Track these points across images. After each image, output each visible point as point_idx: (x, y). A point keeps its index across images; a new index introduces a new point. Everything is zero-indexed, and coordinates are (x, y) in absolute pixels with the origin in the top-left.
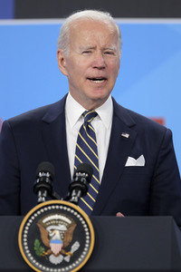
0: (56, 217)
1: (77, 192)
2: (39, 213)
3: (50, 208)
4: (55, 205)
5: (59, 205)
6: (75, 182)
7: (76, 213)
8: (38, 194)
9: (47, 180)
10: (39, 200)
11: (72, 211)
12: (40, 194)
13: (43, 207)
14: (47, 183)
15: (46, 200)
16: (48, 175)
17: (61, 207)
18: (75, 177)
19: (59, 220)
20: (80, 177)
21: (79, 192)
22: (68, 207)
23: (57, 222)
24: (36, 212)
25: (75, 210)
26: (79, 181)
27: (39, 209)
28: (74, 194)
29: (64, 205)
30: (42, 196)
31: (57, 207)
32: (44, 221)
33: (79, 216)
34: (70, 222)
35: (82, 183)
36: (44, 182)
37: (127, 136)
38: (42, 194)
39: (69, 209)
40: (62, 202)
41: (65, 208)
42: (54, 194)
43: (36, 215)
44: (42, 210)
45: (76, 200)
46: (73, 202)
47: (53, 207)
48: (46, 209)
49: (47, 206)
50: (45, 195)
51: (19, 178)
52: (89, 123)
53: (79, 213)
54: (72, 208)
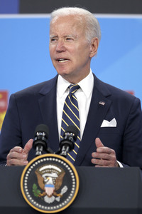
0: (50, 167)
1: (66, 148)
2: (36, 163)
3: (45, 160)
4: (49, 157)
5: (52, 157)
6: (64, 140)
7: (65, 164)
8: (35, 148)
9: (43, 138)
10: (37, 153)
11: (62, 162)
12: (37, 148)
13: (40, 159)
14: (43, 141)
15: (42, 153)
16: (44, 134)
17: (54, 159)
19: (52, 169)
20: (68, 136)
21: (68, 148)
22: (59, 159)
23: (50, 171)
24: (34, 163)
25: (65, 162)
26: (67, 140)
27: (37, 161)
28: (63, 149)
29: (56, 158)
30: (39, 151)
31: (51, 159)
32: (41, 170)
33: (67, 166)
34: (60, 171)
35: (70, 141)
36: (41, 139)
37: (103, 104)
38: (39, 149)
39: (59, 161)
40: (54, 155)
41: (57, 160)
42: (49, 149)
43: (34, 165)
44: (39, 162)
45: (65, 154)
47: (48, 159)
48: (42, 160)
49: (43, 158)
50: (41, 149)
52: (73, 94)
53: (67, 164)
54: (62, 160)
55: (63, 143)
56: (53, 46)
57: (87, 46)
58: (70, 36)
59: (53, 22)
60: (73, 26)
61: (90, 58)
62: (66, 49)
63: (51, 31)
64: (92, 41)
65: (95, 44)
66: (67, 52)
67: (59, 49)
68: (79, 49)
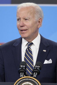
0: (27, 83)
1: (35, 73)
2: (20, 81)
3: (25, 79)
5: (29, 78)
6: (35, 69)
7: (35, 82)
8: (20, 74)
9: (24, 68)
10: (21, 76)
11: (34, 81)
12: (21, 74)
13: (22, 79)
14: (24, 70)
16: (24, 66)
17: (29, 79)
18: (35, 67)
20: (37, 68)
21: (37, 73)
22: (32, 79)
24: (19, 81)
26: (36, 69)
27: (21, 80)
28: (34, 74)
29: (30, 78)
30: (22, 75)
31: (28, 79)
33: (36, 83)
35: (38, 70)
36: (23, 69)
37: (45, 51)
38: (22, 74)
39: (32, 80)
40: (29, 77)
41: (31, 80)
43: (19, 82)
44: (22, 80)
45: (35, 77)
46: (34, 77)
47: (26, 79)
48: (23, 80)
50: (23, 74)
51: (4, 69)
53: (36, 82)
54: (33, 80)
55: (34, 71)
56: (18, 23)
57: (36, 22)
58: (27, 18)
59: (18, 11)
60: (28, 13)
61: (38, 28)
62: (25, 25)
63: (17, 15)
64: (39, 19)
65: (40, 21)
66: (25, 26)
67: (21, 25)
68: (32, 24)
